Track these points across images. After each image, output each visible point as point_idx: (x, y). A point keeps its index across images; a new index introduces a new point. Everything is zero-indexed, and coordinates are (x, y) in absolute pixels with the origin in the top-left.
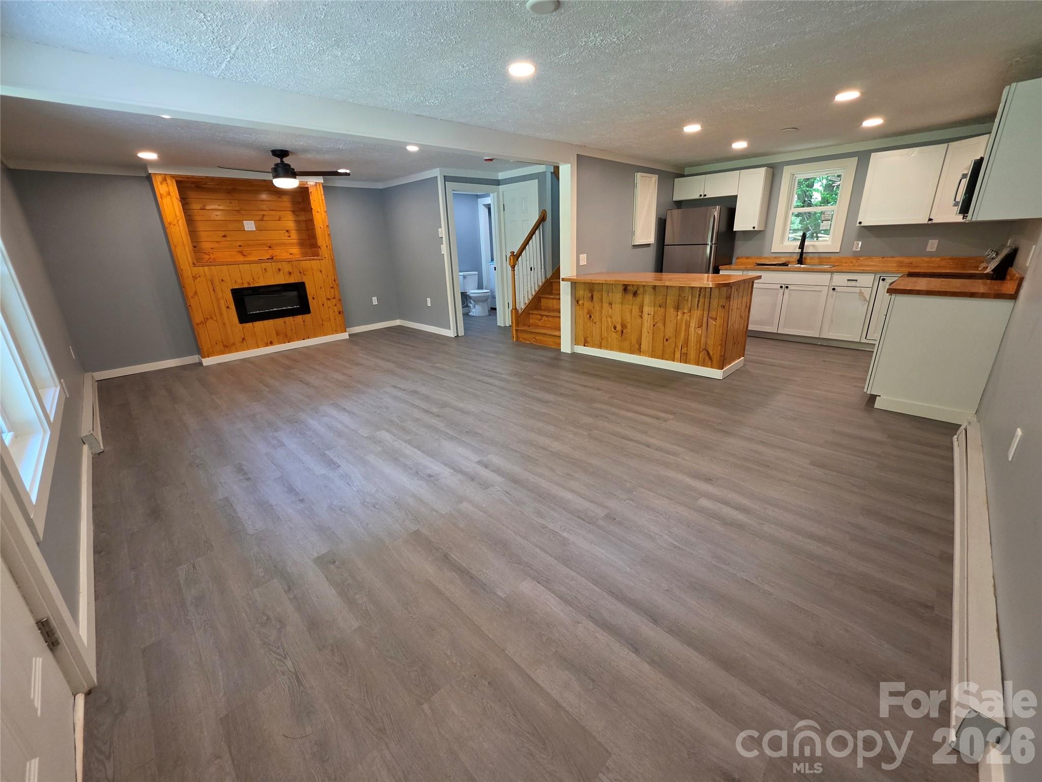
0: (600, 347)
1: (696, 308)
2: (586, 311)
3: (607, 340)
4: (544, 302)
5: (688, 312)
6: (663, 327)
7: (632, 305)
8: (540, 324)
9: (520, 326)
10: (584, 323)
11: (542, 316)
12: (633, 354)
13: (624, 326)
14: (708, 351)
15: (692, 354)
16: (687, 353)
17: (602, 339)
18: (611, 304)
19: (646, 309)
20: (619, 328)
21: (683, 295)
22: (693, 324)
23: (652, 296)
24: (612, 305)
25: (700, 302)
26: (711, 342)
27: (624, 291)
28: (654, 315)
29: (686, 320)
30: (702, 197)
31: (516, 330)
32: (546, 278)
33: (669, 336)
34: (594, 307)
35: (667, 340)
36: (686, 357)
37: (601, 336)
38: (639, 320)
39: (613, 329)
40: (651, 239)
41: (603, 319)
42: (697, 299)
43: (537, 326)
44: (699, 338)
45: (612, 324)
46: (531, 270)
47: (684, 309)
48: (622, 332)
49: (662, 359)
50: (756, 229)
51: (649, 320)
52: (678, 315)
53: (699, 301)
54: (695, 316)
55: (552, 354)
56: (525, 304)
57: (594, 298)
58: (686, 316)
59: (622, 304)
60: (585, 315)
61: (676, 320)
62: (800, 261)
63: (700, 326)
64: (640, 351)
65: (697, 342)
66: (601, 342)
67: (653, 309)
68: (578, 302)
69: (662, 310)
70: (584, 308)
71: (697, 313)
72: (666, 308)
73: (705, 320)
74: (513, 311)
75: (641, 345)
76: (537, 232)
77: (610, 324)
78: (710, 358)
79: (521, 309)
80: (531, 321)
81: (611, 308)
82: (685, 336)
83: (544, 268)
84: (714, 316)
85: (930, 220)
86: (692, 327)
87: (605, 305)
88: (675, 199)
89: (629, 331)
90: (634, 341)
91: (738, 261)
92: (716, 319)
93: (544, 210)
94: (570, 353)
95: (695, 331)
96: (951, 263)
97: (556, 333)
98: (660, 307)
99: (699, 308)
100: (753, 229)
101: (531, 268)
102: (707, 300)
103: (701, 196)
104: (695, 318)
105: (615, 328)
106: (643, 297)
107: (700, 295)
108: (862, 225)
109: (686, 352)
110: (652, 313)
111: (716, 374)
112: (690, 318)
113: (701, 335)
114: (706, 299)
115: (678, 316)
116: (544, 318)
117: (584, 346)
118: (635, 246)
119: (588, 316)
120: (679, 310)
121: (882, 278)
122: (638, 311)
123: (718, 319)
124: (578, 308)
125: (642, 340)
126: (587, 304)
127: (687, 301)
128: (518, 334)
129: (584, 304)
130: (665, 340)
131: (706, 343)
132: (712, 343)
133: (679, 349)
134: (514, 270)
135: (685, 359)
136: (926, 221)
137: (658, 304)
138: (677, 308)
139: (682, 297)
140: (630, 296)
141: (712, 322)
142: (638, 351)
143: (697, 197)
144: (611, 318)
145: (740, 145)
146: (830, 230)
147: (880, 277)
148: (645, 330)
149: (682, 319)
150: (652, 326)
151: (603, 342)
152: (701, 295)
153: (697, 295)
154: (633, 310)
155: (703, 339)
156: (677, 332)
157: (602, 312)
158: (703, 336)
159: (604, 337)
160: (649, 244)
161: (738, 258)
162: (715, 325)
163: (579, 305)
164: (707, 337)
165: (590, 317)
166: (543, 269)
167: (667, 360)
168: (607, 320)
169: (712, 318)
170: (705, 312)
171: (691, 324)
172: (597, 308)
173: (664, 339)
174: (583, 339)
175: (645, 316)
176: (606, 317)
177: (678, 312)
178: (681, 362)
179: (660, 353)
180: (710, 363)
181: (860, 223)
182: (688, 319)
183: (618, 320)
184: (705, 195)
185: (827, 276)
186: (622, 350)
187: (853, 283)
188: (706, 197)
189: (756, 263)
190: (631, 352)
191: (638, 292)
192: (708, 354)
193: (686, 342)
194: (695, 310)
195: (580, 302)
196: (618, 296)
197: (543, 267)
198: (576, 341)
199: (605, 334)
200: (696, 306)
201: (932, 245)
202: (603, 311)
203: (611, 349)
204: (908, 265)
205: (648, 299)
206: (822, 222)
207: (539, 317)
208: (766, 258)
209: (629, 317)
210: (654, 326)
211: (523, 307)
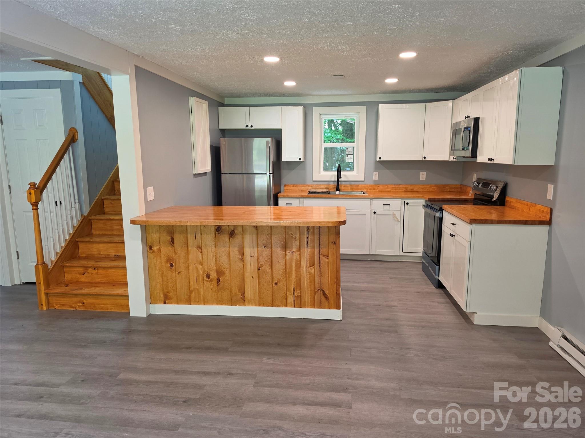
0: (189, 301)
1: (306, 246)
2: (164, 259)
3: (198, 291)
4: (83, 249)
5: (297, 251)
6: (271, 270)
7: (229, 247)
8: (83, 280)
9: (51, 287)
10: (163, 273)
11: (86, 268)
12: (236, 305)
13: (220, 273)
14: (323, 291)
15: (307, 296)
16: (300, 296)
17: (191, 292)
18: (200, 248)
19: (248, 251)
20: (214, 275)
21: (290, 233)
22: (304, 264)
23: (254, 236)
24: (202, 249)
25: (309, 240)
26: (325, 281)
27: (217, 231)
28: (258, 256)
29: (296, 261)
30: (249, 128)
31: (47, 294)
32: (82, 215)
33: (278, 279)
34: (175, 253)
35: (276, 284)
36: (301, 300)
37: (190, 288)
38: (241, 264)
39: (206, 278)
40: (208, 168)
41: (190, 267)
42: (306, 236)
43: (78, 283)
44: (312, 278)
45: (203, 270)
46: (56, 205)
47: (292, 247)
48: (219, 280)
49: (272, 305)
50: (301, 160)
51: (252, 264)
52: (286, 254)
53: (308, 238)
54: (306, 255)
55: (120, 325)
56: (57, 253)
57: (175, 240)
58: (296, 256)
59: (215, 247)
60: (163, 263)
61: (284, 261)
62: (338, 189)
63: (312, 265)
64: (244, 300)
65: (310, 282)
66: (190, 296)
67: (256, 249)
68: (150, 248)
69: (267, 251)
70: (160, 255)
71: (307, 251)
72: (271, 248)
73: (316, 258)
74: (40, 267)
75: (244, 293)
76: (66, 156)
77: (201, 272)
78: (327, 298)
79: (52, 262)
80: (68, 277)
81: (202, 253)
82: (296, 277)
83: (79, 202)
84: (326, 253)
85: (425, 158)
86: (303, 267)
87: (193, 250)
88: (221, 127)
89: (227, 277)
90: (235, 289)
91: (286, 188)
92: (328, 256)
93: (73, 128)
94: (146, 316)
95: (307, 271)
96: (436, 189)
97: (120, 291)
98: (265, 247)
99: (309, 245)
100: (299, 160)
101: (56, 202)
102: (317, 237)
103: (247, 126)
104: (305, 257)
105: (208, 276)
106: (243, 238)
107: (308, 232)
108: (382, 160)
109: (300, 294)
110: (256, 255)
111: (335, 314)
112: (300, 257)
113: (314, 275)
114: (315, 236)
115: (287, 256)
116: (90, 270)
117: (165, 303)
118: (196, 175)
119: (169, 265)
120: (287, 249)
121: (406, 202)
122: (238, 253)
123: (330, 256)
124: (152, 255)
125: (245, 287)
126: (166, 250)
127: (295, 239)
128: (50, 298)
129: (160, 250)
130: (274, 284)
131: (321, 283)
132: (327, 281)
133: (290, 292)
134: (37, 209)
135: (299, 303)
136: (421, 159)
137: (262, 245)
138: (285, 247)
139: (288, 235)
140: (225, 238)
141: (324, 260)
142: (242, 300)
143: (243, 127)
144: (202, 265)
145: (290, 84)
146: (353, 162)
147: (404, 201)
148: (248, 274)
149: (291, 259)
150: (257, 270)
151: (193, 295)
152: (310, 232)
153: (306, 233)
154: (231, 253)
155: (317, 279)
156: (287, 273)
157: (188, 258)
158: (316, 274)
159: (194, 289)
160: (206, 173)
161: (285, 186)
162: (328, 263)
163: (154, 252)
164: (320, 276)
165: (172, 265)
166: (77, 204)
167: (278, 306)
168: (197, 268)
169: (324, 255)
170: (316, 250)
171: (302, 264)
172: (181, 253)
173: (272, 282)
174: (162, 295)
175: (247, 258)
176: (195, 264)
177: (285, 251)
178: (294, 307)
179: (270, 299)
180: (327, 304)
181: (380, 158)
182: (298, 257)
183: (211, 265)
184: (252, 126)
185: (367, 202)
186: (219, 302)
187: (387, 207)
188: (252, 128)
189: (309, 192)
190: (233, 302)
191: (236, 232)
192: (324, 294)
193: (299, 284)
194: (305, 248)
195: (155, 248)
196: (210, 238)
197: (77, 201)
198: (152, 299)
199: (194, 284)
200: (306, 243)
201: (423, 176)
202: (191, 257)
203: (206, 302)
204: (411, 191)
205: (249, 240)
206: (347, 156)
207: (81, 270)
208: (308, 186)
209: (227, 261)
210: (259, 269)
211: (54, 259)
